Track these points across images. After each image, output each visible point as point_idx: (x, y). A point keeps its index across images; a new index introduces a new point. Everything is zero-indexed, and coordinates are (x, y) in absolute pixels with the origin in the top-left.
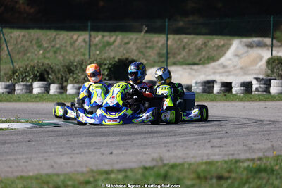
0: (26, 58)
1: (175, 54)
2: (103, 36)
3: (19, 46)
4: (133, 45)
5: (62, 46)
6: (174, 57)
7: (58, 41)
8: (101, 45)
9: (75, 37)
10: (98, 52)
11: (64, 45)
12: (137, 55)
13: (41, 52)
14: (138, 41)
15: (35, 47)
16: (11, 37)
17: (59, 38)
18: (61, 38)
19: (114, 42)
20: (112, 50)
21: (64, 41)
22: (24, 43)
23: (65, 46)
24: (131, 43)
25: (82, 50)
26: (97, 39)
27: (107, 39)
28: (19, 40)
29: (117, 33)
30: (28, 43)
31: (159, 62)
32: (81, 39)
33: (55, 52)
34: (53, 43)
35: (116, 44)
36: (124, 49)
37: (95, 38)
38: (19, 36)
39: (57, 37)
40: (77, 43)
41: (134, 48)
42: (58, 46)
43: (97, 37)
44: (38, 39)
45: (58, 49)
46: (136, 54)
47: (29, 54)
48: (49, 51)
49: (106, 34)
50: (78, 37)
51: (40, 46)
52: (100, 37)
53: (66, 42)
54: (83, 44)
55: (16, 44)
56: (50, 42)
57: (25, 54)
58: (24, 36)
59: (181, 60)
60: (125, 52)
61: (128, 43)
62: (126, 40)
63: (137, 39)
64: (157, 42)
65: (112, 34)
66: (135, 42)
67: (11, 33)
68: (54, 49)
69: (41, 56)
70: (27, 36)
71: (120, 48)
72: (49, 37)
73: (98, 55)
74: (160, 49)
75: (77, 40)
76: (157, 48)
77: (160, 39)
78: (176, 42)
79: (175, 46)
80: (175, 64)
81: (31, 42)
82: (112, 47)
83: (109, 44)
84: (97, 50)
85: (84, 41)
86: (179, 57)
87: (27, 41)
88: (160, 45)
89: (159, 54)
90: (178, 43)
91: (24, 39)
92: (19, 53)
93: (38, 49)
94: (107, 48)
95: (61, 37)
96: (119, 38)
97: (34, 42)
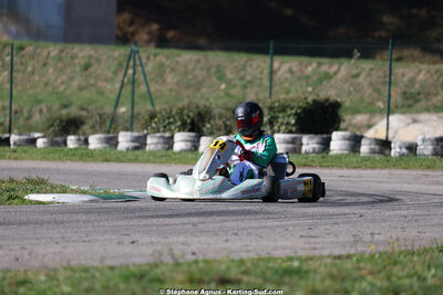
0: (198, 95)
1: (429, 94)
2: (320, 64)
3: (190, 77)
4: (365, 79)
5: (255, 78)
6: (428, 100)
7: (249, 70)
8: (315, 78)
9: (276, 65)
10: (310, 89)
11: (259, 76)
12: (370, 95)
13: (223, 86)
14: (374, 72)
15: (214, 79)
16: (177, 62)
17: (251, 66)
18: (254, 66)
19: (336, 73)
20: (331, 87)
21: (259, 70)
22: (198, 72)
23: (261, 79)
24: (363, 76)
25: (287, 85)
26: (310, 69)
27: (324, 68)
28: (191, 67)
29: (342, 60)
30: (204, 73)
31: (403, 106)
32: (285, 67)
33: (245, 87)
34: (242, 73)
35: (339, 76)
36: (351, 84)
37: (306, 67)
38: (191, 60)
39: (249, 63)
40: (279, 74)
41: (366, 83)
42: (249, 78)
43: (310, 65)
44: (218, 66)
45: (250, 82)
46: (368, 92)
47: (204, 90)
48: (235, 86)
49: (325, 60)
50: (281, 64)
51: (221, 77)
52: (314, 65)
53: (261, 73)
54: (289, 76)
55: (186, 73)
56: (238, 72)
57: (198, 89)
58: (198, 61)
59: (439, 105)
60: (352, 89)
61: (357, 76)
62: (354, 72)
63: (372, 69)
64: (403, 75)
65: (335, 60)
66: (369, 75)
67: (179, 56)
68: (244, 82)
69: (222, 94)
70: (203, 61)
71: (345, 82)
72: (236, 64)
73: (309, 93)
74: (407, 86)
75: (279, 69)
76: (402, 85)
77: (407, 71)
78: (432, 76)
79: (430, 81)
80: (428, 110)
81: (208, 70)
82: (333, 81)
83: (328, 77)
84: (308, 85)
85: (290, 71)
86: (435, 100)
87: (202, 69)
88: (406, 79)
89: (405, 93)
90: (435, 77)
91: (199, 66)
92: (189, 87)
93: (218, 82)
94: (325, 83)
95: (255, 64)
96: (343, 68)
97: (213, 70)
